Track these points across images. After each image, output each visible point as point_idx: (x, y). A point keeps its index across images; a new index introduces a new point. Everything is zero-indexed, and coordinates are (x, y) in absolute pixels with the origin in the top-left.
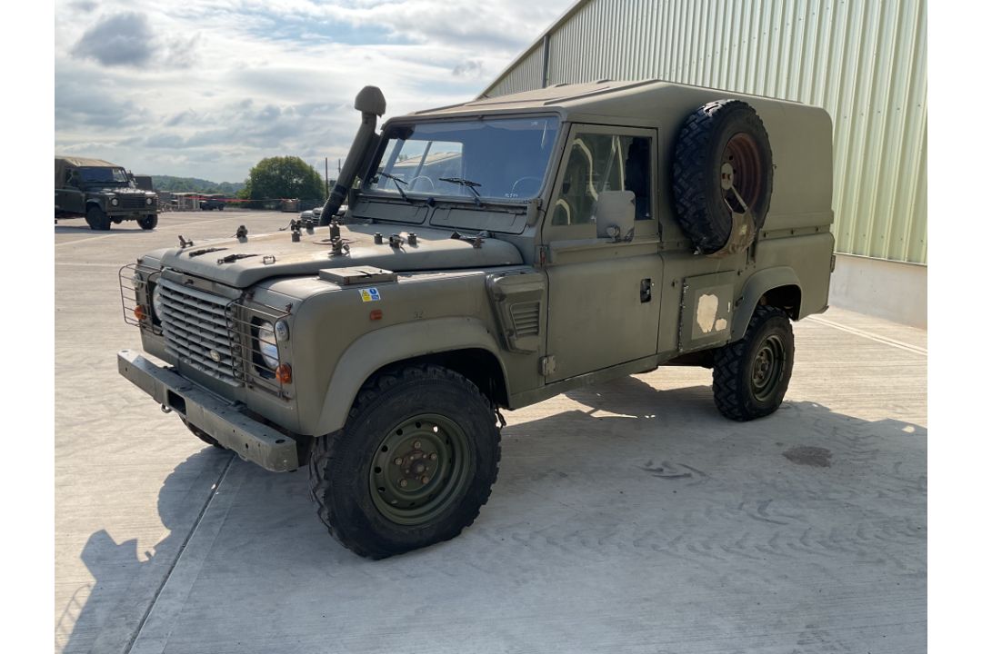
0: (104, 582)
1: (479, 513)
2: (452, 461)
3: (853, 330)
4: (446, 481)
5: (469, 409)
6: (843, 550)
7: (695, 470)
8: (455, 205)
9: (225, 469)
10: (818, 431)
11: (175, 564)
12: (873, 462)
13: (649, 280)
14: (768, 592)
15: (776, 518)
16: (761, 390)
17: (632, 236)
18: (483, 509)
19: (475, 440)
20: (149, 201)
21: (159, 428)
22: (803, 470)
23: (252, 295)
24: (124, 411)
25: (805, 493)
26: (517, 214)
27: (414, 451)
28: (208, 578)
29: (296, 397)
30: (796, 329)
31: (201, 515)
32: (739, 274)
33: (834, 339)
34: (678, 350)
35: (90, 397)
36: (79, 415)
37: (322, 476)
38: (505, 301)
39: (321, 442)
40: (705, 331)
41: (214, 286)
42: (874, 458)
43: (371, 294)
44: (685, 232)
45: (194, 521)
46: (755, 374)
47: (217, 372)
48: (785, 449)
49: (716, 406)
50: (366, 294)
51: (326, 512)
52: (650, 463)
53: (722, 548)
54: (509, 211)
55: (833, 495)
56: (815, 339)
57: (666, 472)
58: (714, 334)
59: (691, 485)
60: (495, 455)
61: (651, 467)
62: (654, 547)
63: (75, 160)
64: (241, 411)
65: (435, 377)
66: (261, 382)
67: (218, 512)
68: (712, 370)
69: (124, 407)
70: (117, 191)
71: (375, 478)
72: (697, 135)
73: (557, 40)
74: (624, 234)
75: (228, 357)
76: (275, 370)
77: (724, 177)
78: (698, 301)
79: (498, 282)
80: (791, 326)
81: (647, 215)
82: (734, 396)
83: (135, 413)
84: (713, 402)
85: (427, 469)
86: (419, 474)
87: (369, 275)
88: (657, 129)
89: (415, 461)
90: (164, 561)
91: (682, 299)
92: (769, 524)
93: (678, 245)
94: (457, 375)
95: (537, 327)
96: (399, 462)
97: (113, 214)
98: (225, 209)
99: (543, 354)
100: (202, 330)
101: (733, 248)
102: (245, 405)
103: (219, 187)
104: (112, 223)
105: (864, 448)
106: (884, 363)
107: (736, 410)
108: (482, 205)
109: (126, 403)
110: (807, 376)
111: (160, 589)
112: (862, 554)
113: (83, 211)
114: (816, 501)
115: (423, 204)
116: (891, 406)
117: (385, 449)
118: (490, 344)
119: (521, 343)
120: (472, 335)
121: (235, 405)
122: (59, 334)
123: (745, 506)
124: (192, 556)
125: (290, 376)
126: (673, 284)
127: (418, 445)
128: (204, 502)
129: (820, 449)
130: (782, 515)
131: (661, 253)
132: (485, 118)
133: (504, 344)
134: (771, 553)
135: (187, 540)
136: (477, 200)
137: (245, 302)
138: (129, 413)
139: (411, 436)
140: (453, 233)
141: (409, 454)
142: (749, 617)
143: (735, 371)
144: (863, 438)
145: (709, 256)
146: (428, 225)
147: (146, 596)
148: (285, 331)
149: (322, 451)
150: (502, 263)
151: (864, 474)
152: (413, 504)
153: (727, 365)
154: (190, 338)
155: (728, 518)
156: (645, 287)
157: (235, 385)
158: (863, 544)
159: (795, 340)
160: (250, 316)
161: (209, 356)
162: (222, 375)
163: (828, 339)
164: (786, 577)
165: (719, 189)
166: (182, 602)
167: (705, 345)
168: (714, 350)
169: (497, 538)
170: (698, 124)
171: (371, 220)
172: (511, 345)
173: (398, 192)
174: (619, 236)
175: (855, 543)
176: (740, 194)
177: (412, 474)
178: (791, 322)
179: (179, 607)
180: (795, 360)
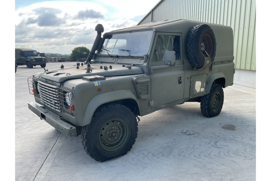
0: (22, 170)
1: (132, 147)
2: (124, 132)
3: (240, 90)
4: (122, 138)
5: (128, 117)
6: (240, 156)
7: (196, 132)
8: (124, 57)
9: (60, 135)
10: (231, 120)
11: (43, 164)
12: (248, 128)
13: (181, 77)
14: (218, 169)
15: (220, 146)
16: (215, 108)
17: (175, 64)
18: (133, 146)
19: (130, 125)
20: (43, 60)
21: (42, 124)
22: (227, 131)
23: (63, 85)
24: (32, 119)
25: (228, 138)
26: (141, 59)
27: (112, 129)
28: (53, 168)
29: (76, 115)
30: (224, 90)
31: (52, 149)
32: (207, 75)
33: (235, 93)
34: (190, 97)
35: (23, 115)
36: (19, 121)
37: (85, 138)
38: (138, 84)
39: (84, 128)
40: (198, 92)
41: (53, 82)
42: (248, 127)
43: (98, 84)
44: (191, 63)
45: (50, 151)
46: (213, 104)
47: (54, 107)
48: (222, 125)
49: (202, 113)
50: (96, 83)
51: (86, 148)
52: (183, 131)
53: (204, 156)
54: (139, 58)
55: (236, 139)
56: (230, 93)
57: (187, 133)
58: (200, 92)
59: (195, 137)
60: (137, 130)
61: (183, 132)
62: (184, 156)
63: (23, 49)
64: (61, 119)
65: (118, 108)
66: (66, 110)
67: (57, 148)
68: (200, 103)
69: (32, 118)
70: (35, 57)
71: (101, 138)
72: (193, 35)
73: (155, 12)
74: (173, 63)
75: (57, 103)
76: (70, 107)
77: (202, 47)
78: (195, 83)
79: (136, 79)
80: (223, 89)
81: (180, 58)
82: (207, 110)
83: (35, 119)
84: (201, 112)
85: (116, 135)
86: (114, 136)
87: (97, 78)
88: (182, 33)
89: (112, 132)
90: (40, 164)
91: (190, 83)
92: (218, 148)
93: (189, 67)
94: (124, 106)
95: (148, 92)
96: (108, 133)
97: (33, 64)
98: (65, 61)
99: (150, 99)
100: (50, 95)
101: (205, 67)
102: (62, 117)
103: (64, 56)
104: (33, 66)
105: (245, 125)
106: (250, 99)
107: (207, 114)
108: (131, 57)
109: (33, 117)
110: (228, 104)
111: (38, 172)
112: (246, 157)
113: (26, 63)
114: (232, 141)
115: (114, 57)
116: (252, 112)
117: (103, 129)
118: (134, 97)
119: (143, 97)
120: (128, 95)
121: (59, 117)
122: (16, 97)
123: (211, 143)
124: (48, 162)
125: (74, 108)
126: (188, 78)
127: (113, 128)
128: (53, 145)
129: (232, 125)
130: (222, 145)
131: (184, 69)
132: (132, 32)
133: (138, 97)
134: (219, 157)
135: (47, 157)
136: (130, 55)
137: (61, 87)
138: (33, 119)
139: (111, 125)
140: (123, 65)
141: (111, 130)
142: (213, 177)
143: (207, 103)
144: (245, 122)
145: (198, 70)
146: (116, 63)
147: (34, 174)
148: (72, 95)
149: (85, 130)
150: (137, 73)
151: (245, 132)
152: (112, 145)
153: (204, 101)
154: (47, 98)
155: (206, 147)
156: (180, 79)
157: (59, 111)
158: (246, 154)
159: (224, 93)
160: (63, 91)
161: (52, 103)
162: (56, 108)
163: (234, 93)
164: (223, 164)
165: (200, 50)
166: (44, 176)
167: (198, 96)
168: (200, 97)
169: (137, 154)
170: (194, 31)
171: (100, 62)
172: (140, 97)
173: (107, 54)
174: (171, 64)
175: (244, 153)
176: (207, 52)
177: (112, 136)
178: (223, 88)
179: (43, 177)
180: (224, 99)
